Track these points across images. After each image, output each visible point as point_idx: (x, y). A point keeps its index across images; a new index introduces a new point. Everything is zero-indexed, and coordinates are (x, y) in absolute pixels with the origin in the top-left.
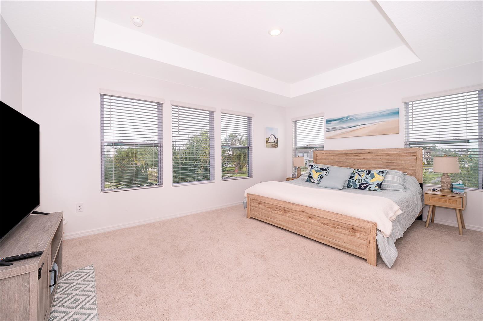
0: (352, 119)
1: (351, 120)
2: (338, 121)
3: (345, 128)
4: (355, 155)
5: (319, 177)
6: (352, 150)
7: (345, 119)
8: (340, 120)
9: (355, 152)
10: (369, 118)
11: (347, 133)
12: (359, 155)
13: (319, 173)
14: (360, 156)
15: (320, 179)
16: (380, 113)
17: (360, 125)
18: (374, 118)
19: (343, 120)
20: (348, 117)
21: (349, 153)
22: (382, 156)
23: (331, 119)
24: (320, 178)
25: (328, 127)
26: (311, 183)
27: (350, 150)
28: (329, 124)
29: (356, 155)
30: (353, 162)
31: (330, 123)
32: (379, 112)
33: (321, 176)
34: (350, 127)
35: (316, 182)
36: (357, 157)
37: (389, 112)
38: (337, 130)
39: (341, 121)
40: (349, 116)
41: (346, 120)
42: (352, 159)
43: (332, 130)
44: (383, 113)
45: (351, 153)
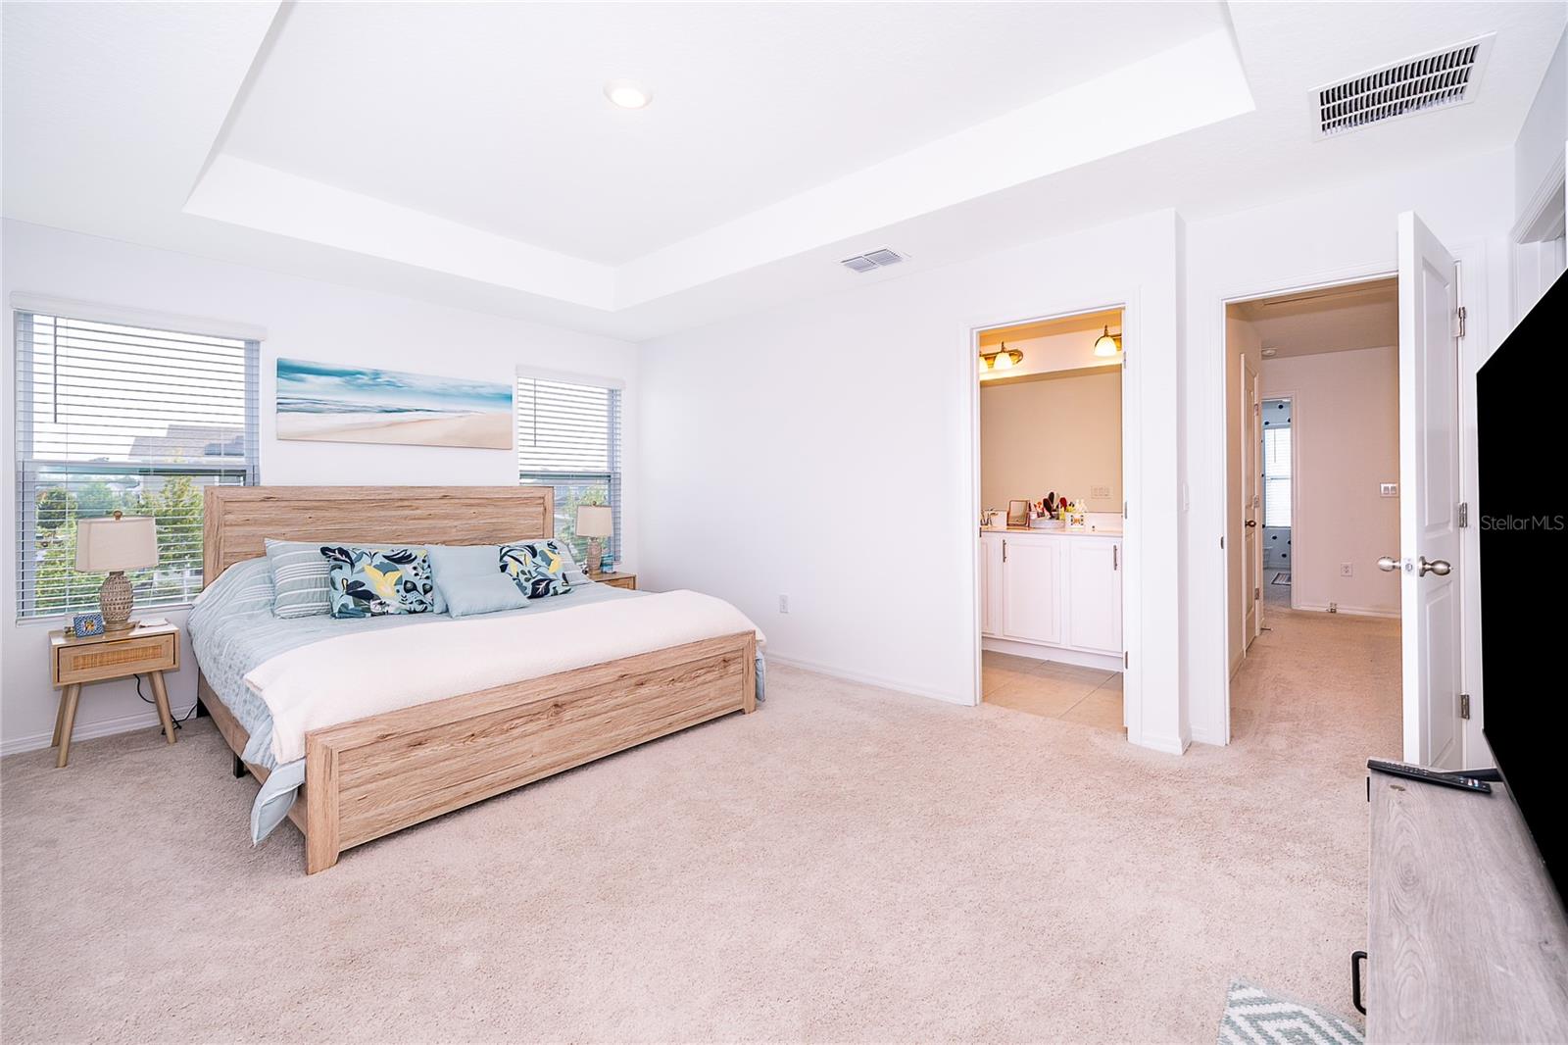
0: (390, 384)
1: (388, 387)
2: (336, 380)
3: (365, 410)
4: (400, 504)
5: (398, 587)
6: (392, 488)
7: (365, 379)
8: (348, 378)
9: (402, 496)
10: (443, 394)
11: (372, 427)
12: (415, 504)
13: (393, 576)
14: (417, 508)
15: (405, 594)
16: (474, 387)
17: (417, 410)
18: (456, 396)
19: (359, 381)
20: (376, 374)
21: (381, 497)
22: (478, 505)
23: (306, 365)
24: (403, 592)
25: (295, 392)
26: (368, 620)
27: (385, 488)
28: (295, 383)
29: (406, 503)
30: (395, 527)
31: (301, 380)
32: (471, 384)
33: (406, 582)
34: (387, 411)
35: (391, 610)
36: (407, 512)
37: (492, 391)
38: (331, 411)
39: (347, 382)
40: (385, 373)
41: (371, 382)
42: (391, 517)
43: (309, 406)
44: (479, 389)
45: (388, 497)
